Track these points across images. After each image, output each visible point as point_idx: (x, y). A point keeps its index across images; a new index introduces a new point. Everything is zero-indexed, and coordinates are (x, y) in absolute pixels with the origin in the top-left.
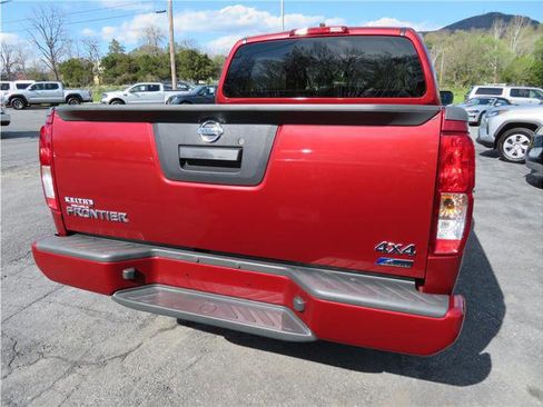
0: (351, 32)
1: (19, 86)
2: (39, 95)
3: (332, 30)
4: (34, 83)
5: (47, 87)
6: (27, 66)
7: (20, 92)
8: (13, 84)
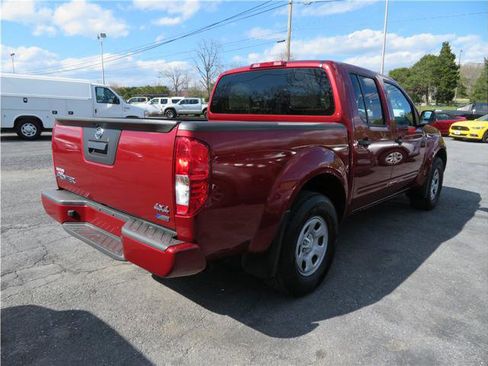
0: (288, 65)
1: (174, 101)
2: (185, 108)
3: (275, 64)
4: (182, 98)
5: (191, 102)
6: (190, 86)
7: (173, 105)
8: (170, 100)
